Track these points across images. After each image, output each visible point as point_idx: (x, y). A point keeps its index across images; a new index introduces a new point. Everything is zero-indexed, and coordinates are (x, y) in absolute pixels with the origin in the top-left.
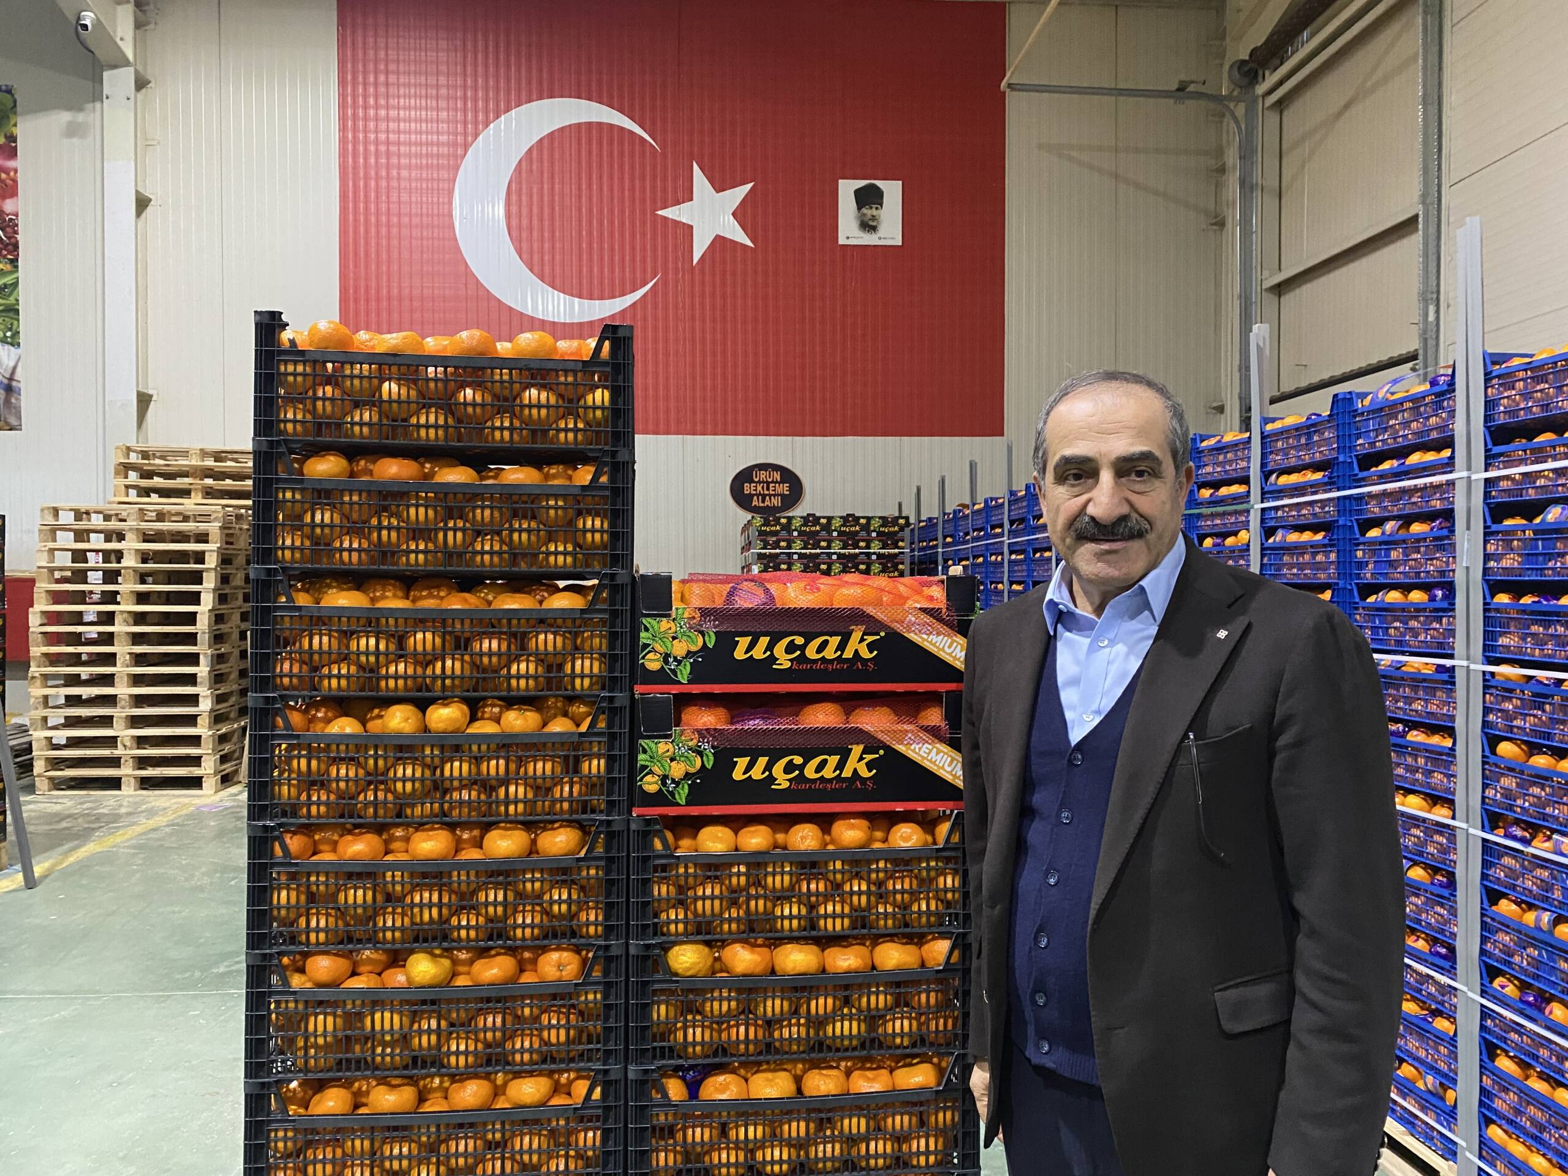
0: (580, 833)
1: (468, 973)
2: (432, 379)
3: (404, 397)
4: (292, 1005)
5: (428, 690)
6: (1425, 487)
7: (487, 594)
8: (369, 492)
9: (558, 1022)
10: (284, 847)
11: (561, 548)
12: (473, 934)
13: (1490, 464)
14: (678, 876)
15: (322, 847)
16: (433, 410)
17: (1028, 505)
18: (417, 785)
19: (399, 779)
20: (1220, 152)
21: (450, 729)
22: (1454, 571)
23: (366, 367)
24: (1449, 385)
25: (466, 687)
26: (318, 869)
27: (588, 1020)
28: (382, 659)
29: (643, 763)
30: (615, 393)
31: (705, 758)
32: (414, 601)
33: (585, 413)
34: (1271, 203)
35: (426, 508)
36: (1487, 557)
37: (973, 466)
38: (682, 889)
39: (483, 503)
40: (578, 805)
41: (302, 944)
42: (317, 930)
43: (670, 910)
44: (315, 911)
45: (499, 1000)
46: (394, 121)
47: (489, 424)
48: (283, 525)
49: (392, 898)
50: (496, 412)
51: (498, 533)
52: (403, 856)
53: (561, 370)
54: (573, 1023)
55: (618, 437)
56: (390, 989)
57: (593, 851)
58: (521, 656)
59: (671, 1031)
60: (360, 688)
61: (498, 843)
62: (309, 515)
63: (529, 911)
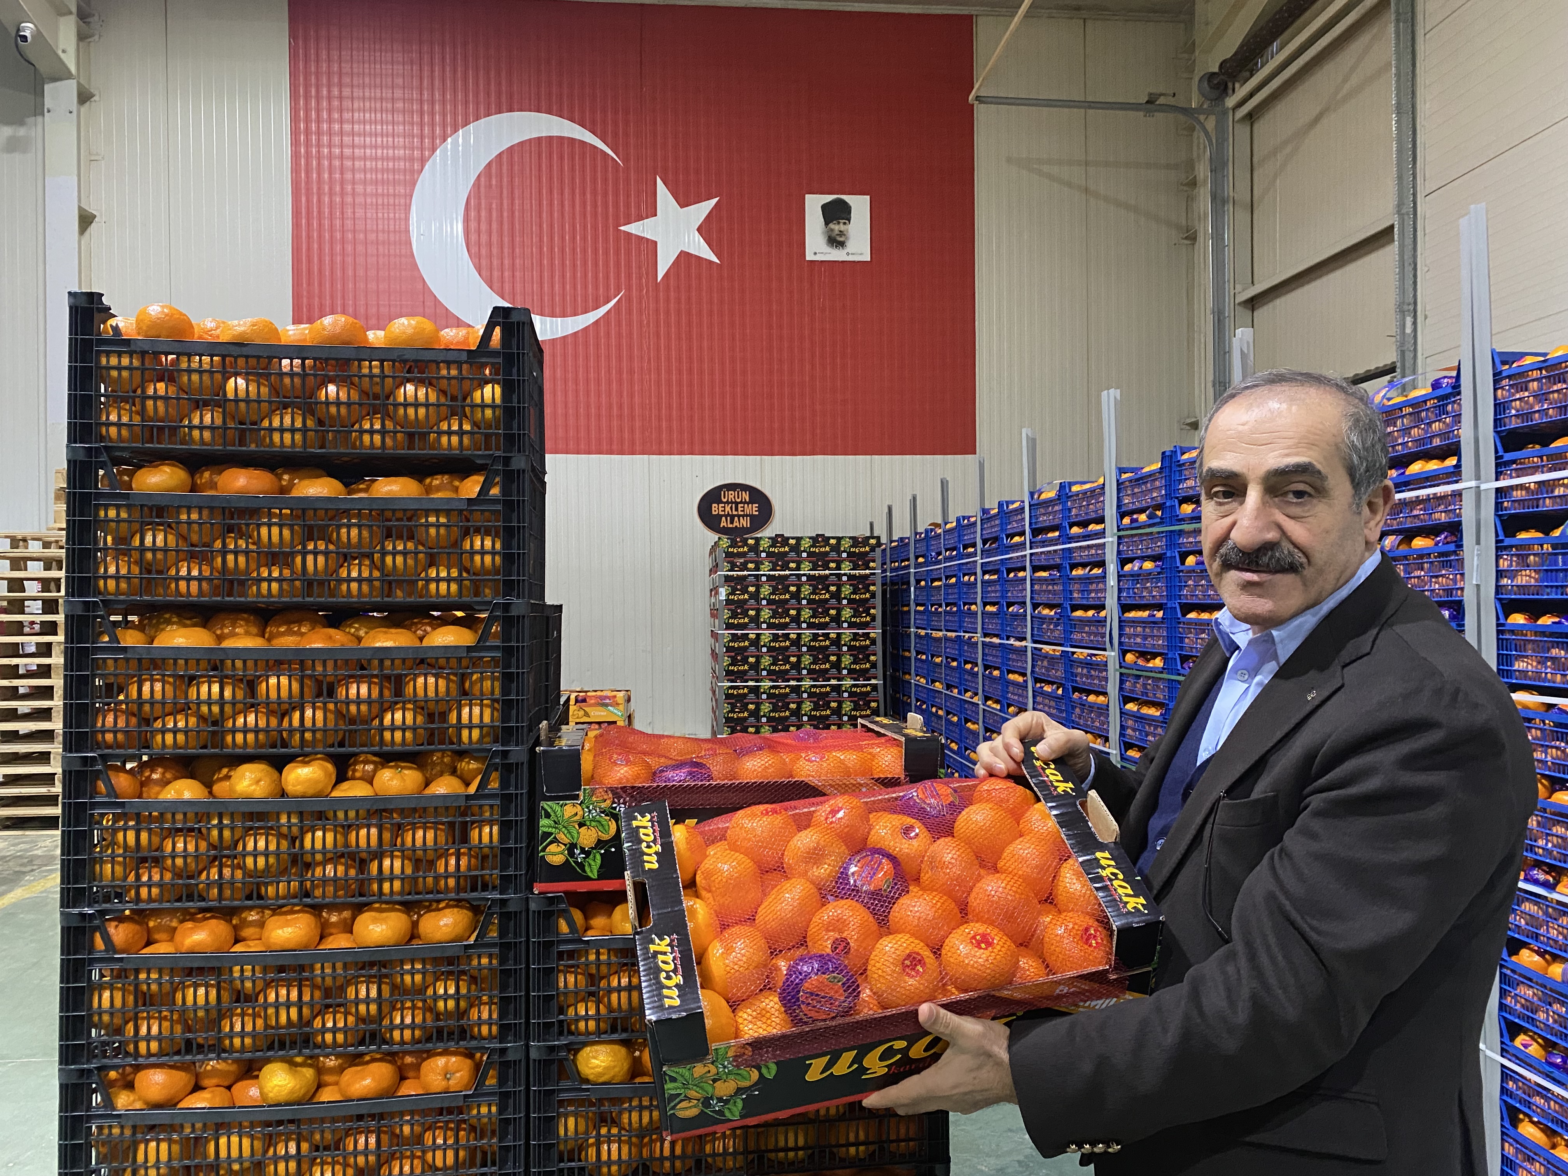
0: (470, 914)
1: (336, 1083)
2: (286, 374)
3: (253, 395)
4: (116, 1131)
5: (285, 744)
6: (1428, 499)
7: (357, 629)
8: (211, 509)
9: (445, 1140)
10: (107, 939)
11: (443, 574)
12: (340, 1037)
13: (1501, 472)
14: (587, 964)
15: (157, 936)
16: (290, 410)
17: (1002, 524)
18: (272, 860)
19: (249, 854)
20: (1190, 165)
21: (311, 792)
22: (1462, 589)
23: (206, 359)
24: (1454, 387)
25: (330, 741)
26: (149, 964)
27: (482, 1138)
28: (228, 709)
29: (546, 830)
30: (508, 389)
32: (269, 639)
33: (472, 412)
34: (1243, 216)
35: (281, 526)
36: (1500, 574)
37: (944, 484)
38: (593, 980)
39: (349, 520)
40: (466, 881)
41: (131, 1055)
42: (148, 1038)
43: (579, 1005)
44: (145, 1014)
45: (373, 1116)
46: (348, 135)
47: (357, 427)
48: (106, 549)
49: (241, 997)
50: (364, 413)
51: (368, 557)
52: (255, 946)
53: (443, 362)
54: (463, 1142)
55: (512, 441)
56: (239, 1107)
57: (484, 936)
58: (396, 703)
59: (580, 1149)
60: (202, 744)
61: (371, 927)
62: (137, 538)
63: (408, 1008)
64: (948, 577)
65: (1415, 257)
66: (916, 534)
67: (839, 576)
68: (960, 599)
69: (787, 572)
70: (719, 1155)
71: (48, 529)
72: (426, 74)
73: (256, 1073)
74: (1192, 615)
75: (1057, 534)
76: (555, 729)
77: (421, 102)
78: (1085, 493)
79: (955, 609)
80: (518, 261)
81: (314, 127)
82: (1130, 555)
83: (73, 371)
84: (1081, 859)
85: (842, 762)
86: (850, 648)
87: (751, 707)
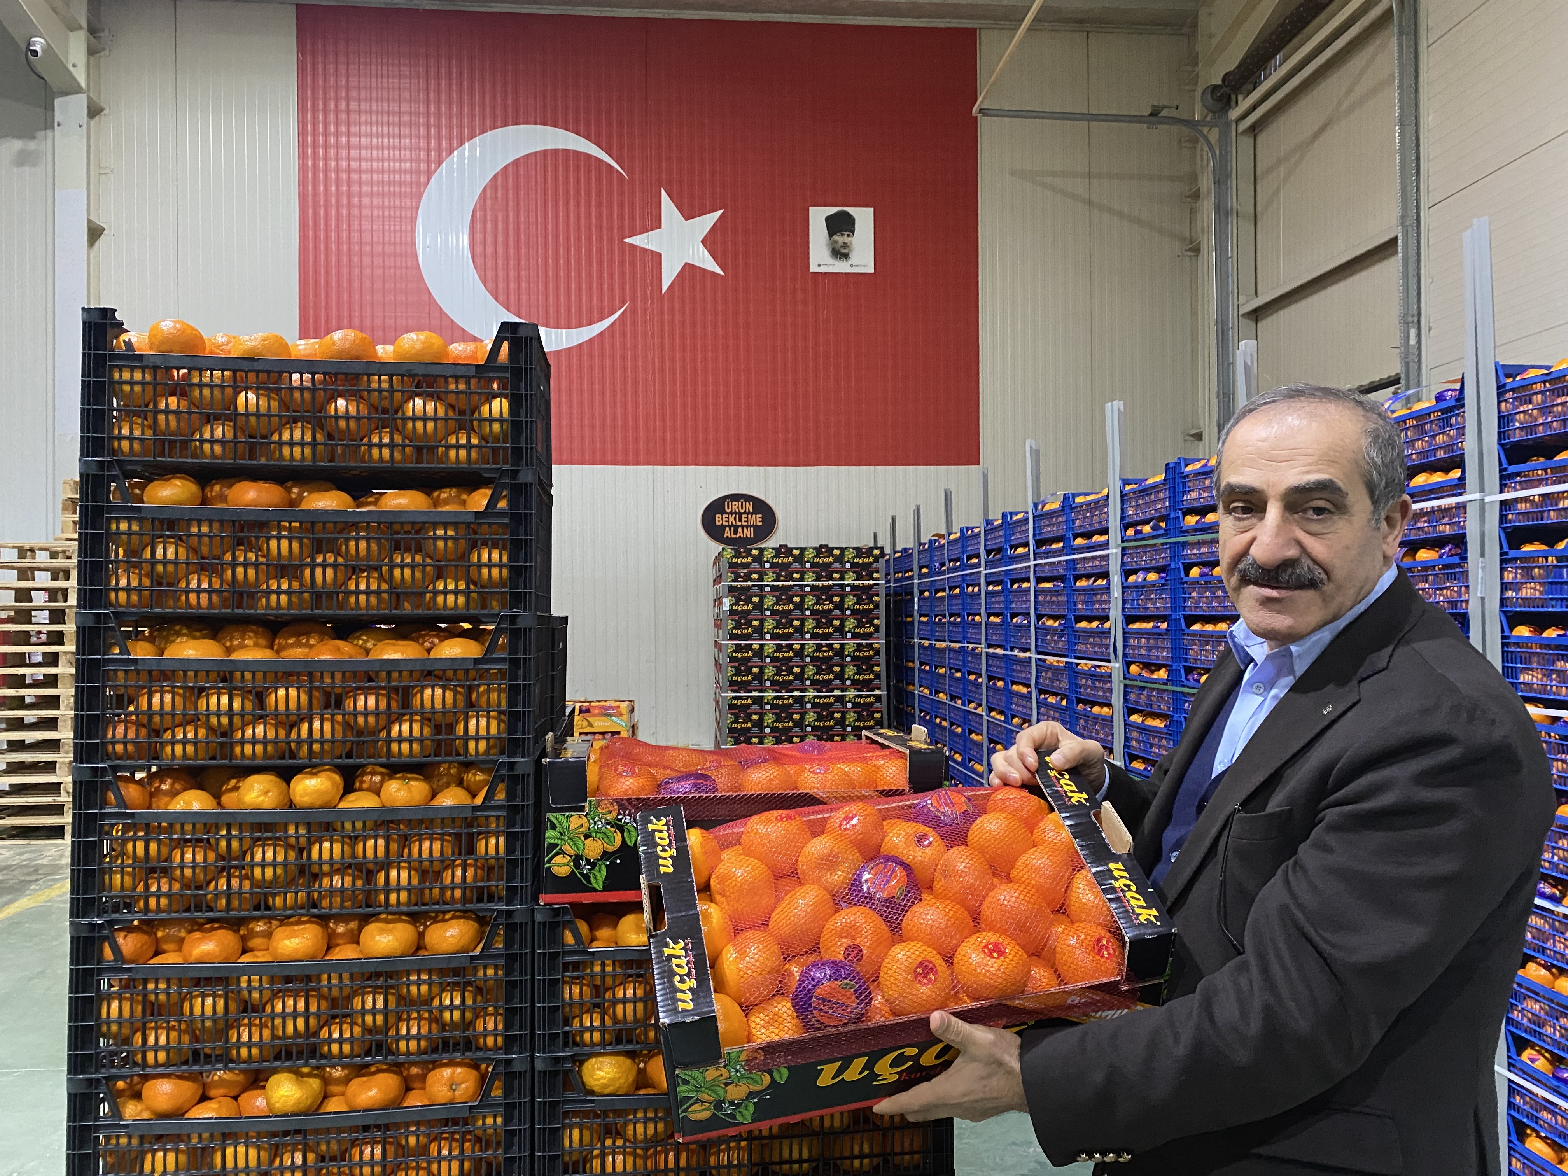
0: (476, 925)
1: (343, 1094)
2: (297, 388)
3: (264, 409)
4: (124, 1141)
5: (293, 756)
6: (1432, 511)
7: (366, 641)
8: (222, 522)
9: (450, 1152)
10: (116, 949)
11: (451, 587)
12: (346, 1048)
13: (1505, 485)
14: (593, 976)
15: (165, 947)
16: (299, 424)
17: (1005, 535)
18: (279, 871)
19: (257, 864)
20: (1193, 177)
21: (318, 803)
22: (1467, 601)
23: (217, 373)
24: (1457, 400)
25: (338, 753)
26: (156, 975)
27: (487, 1150)
28: (237, 720)
29: (552, 841)
30: (516, 403)
31: (626, 834)
32: (278, 652)
33: (480, 426)
34: (1246, 228)
35: (290, 539)
36: (1504, 587)
37: (948, 495)
38: (598, 991)
39: (358, 534)
40: (472, 891)
41: (139, 1065)
42: (156, 1049)
43: (584, 1016)
44: (153, 1025)
45: (378, 1127)
46: (355, 148)
47: (366, 440)
48: (117, 562)
49: (248, 1008)
50: (373, 426)
51: (376, 569)
52: (263, 956)
53: (451, 376)
54: (468, 1152)
55: (519, 455)
56: (246, 1118)
57: (490, 947)
58: (404, 715)
59: (585, 1161)
60: (211, 755)
61: (378, 938)
62: (148, 550)
63: (414, 1019)
64: (952, 588)
65: (1419, 268)
66: (920, 544)
67: (843, 587)
68: (963, 609)
69: (791, 583)
70: (724, 1167)
71: (56, 539)
72: (432, 87)
73: (262, 1084)
74: (1196, 627)
75: (1061, 545)
76: (560, 741)
77: (428, 115)
78: (1088, 504)
79: (959, 620)
80: (523, 273)
81: (321, 140)
82: (1135, 566)
83: (85, 386)
84: (1094, 870)
85: (847, 774)
86: (854, 659)
87: (755, 717)
